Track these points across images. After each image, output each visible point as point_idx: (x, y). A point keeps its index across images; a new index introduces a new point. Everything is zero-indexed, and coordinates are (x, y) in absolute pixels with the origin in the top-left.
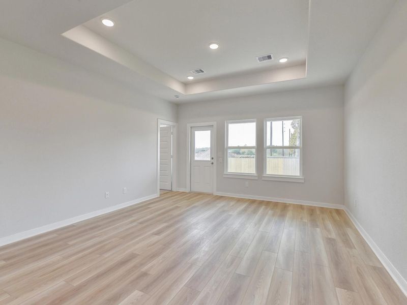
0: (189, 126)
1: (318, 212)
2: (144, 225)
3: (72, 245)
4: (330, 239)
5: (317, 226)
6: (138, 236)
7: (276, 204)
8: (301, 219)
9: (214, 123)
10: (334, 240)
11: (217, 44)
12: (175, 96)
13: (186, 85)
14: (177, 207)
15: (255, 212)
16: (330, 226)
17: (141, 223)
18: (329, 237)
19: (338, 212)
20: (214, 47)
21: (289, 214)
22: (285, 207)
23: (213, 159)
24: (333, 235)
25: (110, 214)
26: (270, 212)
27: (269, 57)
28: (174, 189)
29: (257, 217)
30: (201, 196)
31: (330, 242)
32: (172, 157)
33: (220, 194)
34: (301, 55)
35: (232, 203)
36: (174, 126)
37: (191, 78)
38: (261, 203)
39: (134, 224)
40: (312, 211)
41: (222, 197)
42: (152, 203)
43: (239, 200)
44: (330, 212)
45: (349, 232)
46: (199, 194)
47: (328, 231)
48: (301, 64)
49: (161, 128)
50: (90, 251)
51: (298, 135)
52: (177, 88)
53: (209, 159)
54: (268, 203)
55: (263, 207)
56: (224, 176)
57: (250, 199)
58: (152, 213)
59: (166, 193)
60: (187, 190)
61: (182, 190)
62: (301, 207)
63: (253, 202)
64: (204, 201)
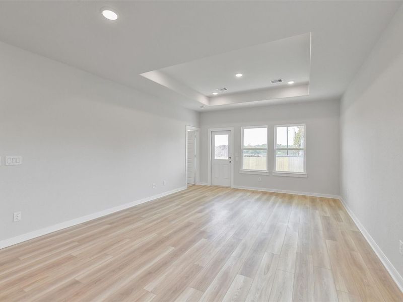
0: (210, 130)
1: (318, 200)
2: (187, 207)
3: (145, 218)
4: (325, 217)
5: (317, 209)
6: (187, 213)
7: (284, 195)
8: (305, 205)
9: (232, 129)
10: (328, 217)
11: (241, 73)
12: (201, 107)
13: (210, 98)
14: (205, 196)
15: (268, 200)
16: (326, 209)
17: (184, 206)
18: (325, 215)
19: (334, 200)
20: (239, 75)
21: (295, 201)
22: (291, 197)
23: (230, 158)
24: (328, 214)
25: (159, 199)
26: (280, 200)
27: (280, 81)
28: (197, 183)
29: (270, 203)
30: (221, 189)
31: (325, 218)
32: (195, 156)
33: (236, 187)
34: (305, 79)
35: (248, 194)
36: (197, 131)
37: (215, 94)
38: (272, 194)
39: (179, 207)
40: (313, 200)
41: (238, 190)
42: (185, 193)
43: (253, 192)
44: (328, 201)
45: (341, 213)
46: (219, 187)
47: (325, 212)
48: (305, 85)
49: (188, 132)
50: (159, 220)
51: (302, 134)
52: (203, 101)
53: (227, 158)
54: (277, 195)
55: (274, 197)
56: (241, 172)
57: (262, 192)
58: (188, 200)
59: (192, 187)
60: (209, 184)
61: (203, 184)
62: (305, 197)
63: (265, 193)
64: (224, 192)
